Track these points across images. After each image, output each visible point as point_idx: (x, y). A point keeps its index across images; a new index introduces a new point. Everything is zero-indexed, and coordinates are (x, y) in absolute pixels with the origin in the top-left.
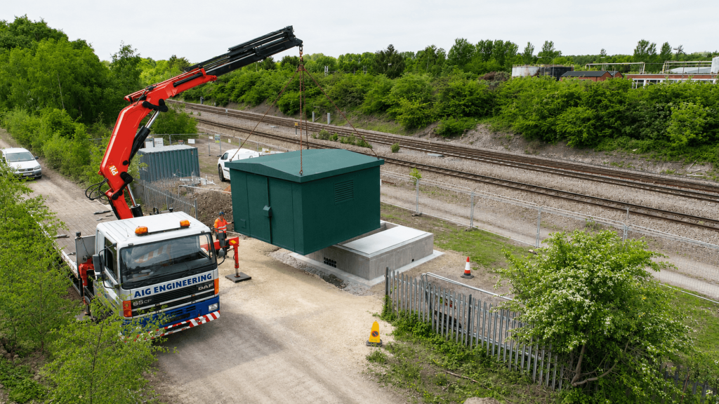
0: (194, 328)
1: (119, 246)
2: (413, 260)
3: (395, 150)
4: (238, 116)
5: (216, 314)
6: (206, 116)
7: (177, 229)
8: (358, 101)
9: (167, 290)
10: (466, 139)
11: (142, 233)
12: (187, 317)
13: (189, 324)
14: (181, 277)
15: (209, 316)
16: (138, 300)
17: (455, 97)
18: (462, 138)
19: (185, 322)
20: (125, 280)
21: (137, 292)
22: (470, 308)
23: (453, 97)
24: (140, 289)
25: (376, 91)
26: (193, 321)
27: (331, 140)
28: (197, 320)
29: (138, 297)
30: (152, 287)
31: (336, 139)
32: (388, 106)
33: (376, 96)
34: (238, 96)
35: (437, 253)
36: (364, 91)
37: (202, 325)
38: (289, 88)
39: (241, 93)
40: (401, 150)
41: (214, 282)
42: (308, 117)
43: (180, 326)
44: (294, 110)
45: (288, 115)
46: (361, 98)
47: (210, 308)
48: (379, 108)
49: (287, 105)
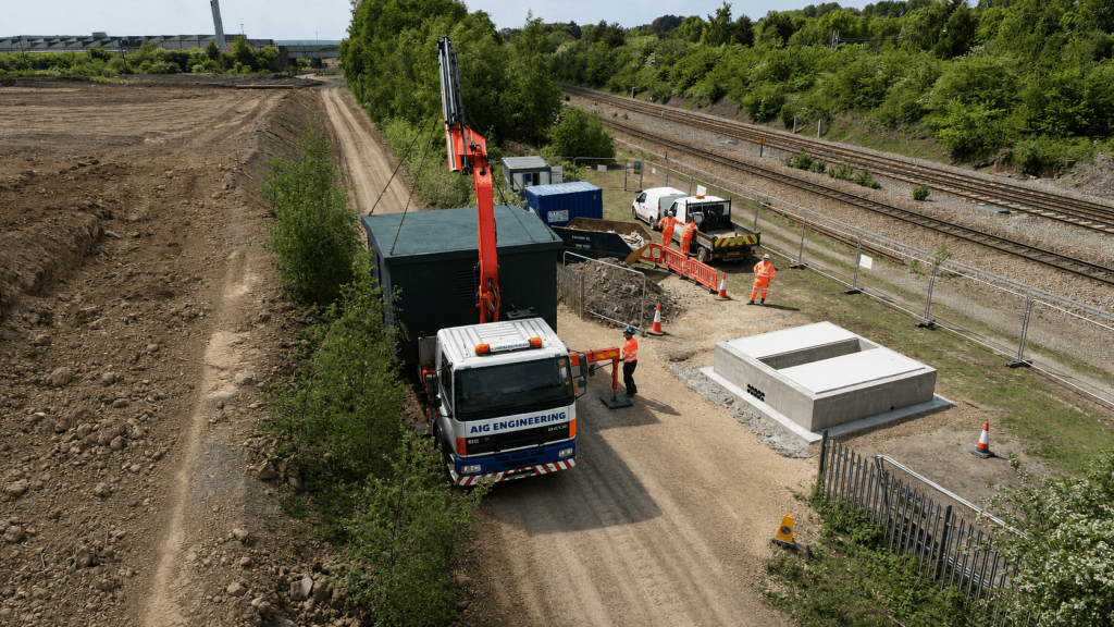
0: (540, 475)
1: (455, 368)
2: (892, 408)
3: (921, 196)
4: (681, 121)
5: (571, 462)
6: (636, 120)
7: (527, 349)
8: (874, 100)
9: (509, 429)
10: (1069, 177)
11: (484, 351)
12: (533, 462)
13: (534, 470)
14: (526, 412)
15: (560, 464)
16: (473, 438)
18: (1059, 177)
19: (529, 468)
20: (459, 410)
21: (474, 428)
22: (946, 527)
24: (478, 423)
25: (909, 85)
26: (540, 468)
27: (814, 171)
28: (545, 467)
29: (474, 435)
30: (491, 422)
31: (822, 169)
32: (925, 113)
33: (907, 93)
34: (685, 88)
35: (939, 401)
36: (886, 83)
37: (550, 474)
38: (762, 78)
39: (690, 83)
40: (932, 195)
41: (568, 423)
42: (789, 125)
43: (524, 472)
44: (767, 112)
45: (756, 120)
46: (880, 96)
47: (562, 453)
48: (908, 114)
49: (757, 104)
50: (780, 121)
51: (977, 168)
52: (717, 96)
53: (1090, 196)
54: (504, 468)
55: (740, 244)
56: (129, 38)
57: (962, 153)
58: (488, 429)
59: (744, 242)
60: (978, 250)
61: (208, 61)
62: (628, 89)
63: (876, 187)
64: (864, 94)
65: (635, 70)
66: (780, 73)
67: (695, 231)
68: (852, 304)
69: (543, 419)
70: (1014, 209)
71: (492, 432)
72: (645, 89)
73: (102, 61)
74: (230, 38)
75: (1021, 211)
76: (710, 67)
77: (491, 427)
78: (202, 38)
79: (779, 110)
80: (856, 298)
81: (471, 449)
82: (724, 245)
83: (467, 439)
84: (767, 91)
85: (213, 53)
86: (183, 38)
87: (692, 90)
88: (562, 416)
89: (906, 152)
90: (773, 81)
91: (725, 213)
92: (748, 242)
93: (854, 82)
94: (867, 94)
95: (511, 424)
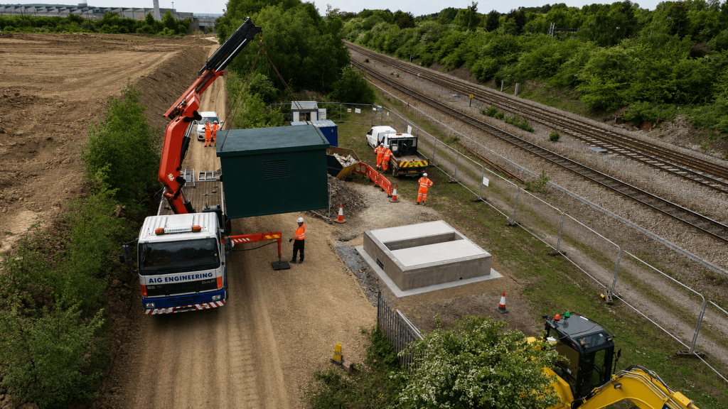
0: (198, 310)
1: (139, 242)
2: (461, 279)
3: (555, 139)
4: (431, 80)
5: (219, 303)
6: (403, 78)
8: (551, 72)
9: (175, 282)
10: (658, 130)
11: (160, 232)
12: (193, 303)
13: (195, 307)
15: (212, 304)
16: (151, 286)
17: (658, 78)
19: (190, 306)
20: (142, 269)
21: (151, 279)
23: (654, 79)
24: (154, 277)
26: (197, 306)
27: (496, 118)
28: (202, 306)
29: (152, 284)
30: (163, 276)
31: (501, 117)
32: (580, 82)
33: (570, 69)
34: (442, 58)
35: (495, 274)
36: (561, 61)
37: (205, 309)
38: (486, 53)
39: (445, 55)
40: (563, 138)
41: (216, 279)
42: (498, 85)
43: (187, 308)
44: (486, 77)
45: (480, 81)
46: (555, 70)
47: (214, 297)
48: (570, 82)
49: (481, 71)
50: (493, 82)
51: (605, 121)
52: (459, 63)
53: (667, 144)
54: (174, 305)
55: (416, 166)
56: (101, 8)
57: (598, 110)
58: (161, 281)
59: (419, 165)
60: (572, 176)
61: (146, 26)
62: (409, 56)
63: (531, 131)
64: (545, 69)
65: (413, 44)
66: (497, 51)
67: (391, 156)
68: (475, 209)
69: (197, 276)
70: (611, 150)
71: (164, 282)
72: (418, 57)
73: (77, 24)
74: (162, 11)
75: (614, 152)
76: (457, 44)
77: (164, 280)
78: (146, 10)
79: (493, 76)
80: (478, 206)
81: (150, 292)
82: (405, 166)
83: (147, 286)
84: (487, 63)
85: (150, 20)
86: (135, 9)
87: (444, 60)
88: (210, 275)
89: (564, 108)
90: (493, 56)
91: (414, 145)
92: (422, 165)
93: (540, 60)
94: (547, 68)
95: (177, 279)
